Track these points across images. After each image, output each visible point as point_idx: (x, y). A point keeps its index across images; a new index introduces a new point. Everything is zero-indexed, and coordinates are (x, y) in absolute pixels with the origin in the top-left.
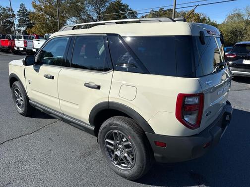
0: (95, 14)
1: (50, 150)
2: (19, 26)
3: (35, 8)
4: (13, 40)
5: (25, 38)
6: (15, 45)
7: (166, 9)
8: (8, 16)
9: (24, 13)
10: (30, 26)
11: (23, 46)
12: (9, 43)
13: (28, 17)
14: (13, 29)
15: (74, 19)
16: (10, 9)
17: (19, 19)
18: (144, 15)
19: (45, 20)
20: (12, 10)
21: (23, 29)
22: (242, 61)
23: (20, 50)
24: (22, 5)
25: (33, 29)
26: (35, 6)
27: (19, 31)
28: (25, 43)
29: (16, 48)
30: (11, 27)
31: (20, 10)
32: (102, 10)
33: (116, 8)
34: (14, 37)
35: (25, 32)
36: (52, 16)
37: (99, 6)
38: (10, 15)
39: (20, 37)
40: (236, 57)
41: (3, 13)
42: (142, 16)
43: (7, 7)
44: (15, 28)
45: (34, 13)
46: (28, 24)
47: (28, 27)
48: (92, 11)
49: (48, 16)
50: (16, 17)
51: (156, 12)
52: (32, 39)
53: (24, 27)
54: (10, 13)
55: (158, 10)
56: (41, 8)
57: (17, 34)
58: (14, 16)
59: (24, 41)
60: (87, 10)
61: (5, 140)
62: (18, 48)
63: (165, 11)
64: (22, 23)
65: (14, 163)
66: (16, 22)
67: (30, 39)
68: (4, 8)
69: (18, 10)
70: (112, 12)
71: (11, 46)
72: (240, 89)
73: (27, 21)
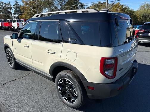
0: (60, 6)
1: (33, 88)
2: (14, 14)
3: (24, 3)
4: (11, 23)
5: (18, 21)
6: (12, 25)
7: (102, 2)
8: (8, 8)
9: (17, 6)
10: (20, 14)
11: (17, 26)
12: (8, 25)
13: (20, 9)
14: (11, 16)
15: (47, 9)
16: (9, 4)
17: (14, 10)
18: (89, 6)
19: (29, 10)
20: (10, 4)
21: (17, 16)
22: (148, 34)
23: (15, 29)
24: (16, 2)
25: (23, 16)
26: (24, 2)
27: (15, 17)
28: (18, 24)
29: (12, 28)
30: (10, 15)
31: (15, 5)
32: (64, 3)
33: (72, 2)
34: (11, 21)
35: (18, 18)
36: (34, 7)
37: (61, 1)
38: (9, 7)
39: (15, 21)
40: (144, 31)
41: (5, 6)
42: (87, 7)
43: (7, 3)
44: (12, 15)
45: (23, 6)
46: (20, 13)
47: (20, 15)
48: (58, 5)
49: (31, 8)
50: (13, 8)
51: (96, 4)
52: (22, 22)
53: (17, 14)
54: (9, 6)
55: (97, 3)
56: (27, 3)
57: (13, 19)
58: (11, 8)
59: (17, 23)
60: (55, 4)
61: (7, 81)
62: (14, 27)
63: (102, 3)
64: (16, 12)
65: (12, 95)
66: (13, 12)
67: (21, 22)
68: (5, 4)
69: (14, 5)
70: (69, 4)
71: (10, 26)
72: (146, 51)
73: (19, 11)
